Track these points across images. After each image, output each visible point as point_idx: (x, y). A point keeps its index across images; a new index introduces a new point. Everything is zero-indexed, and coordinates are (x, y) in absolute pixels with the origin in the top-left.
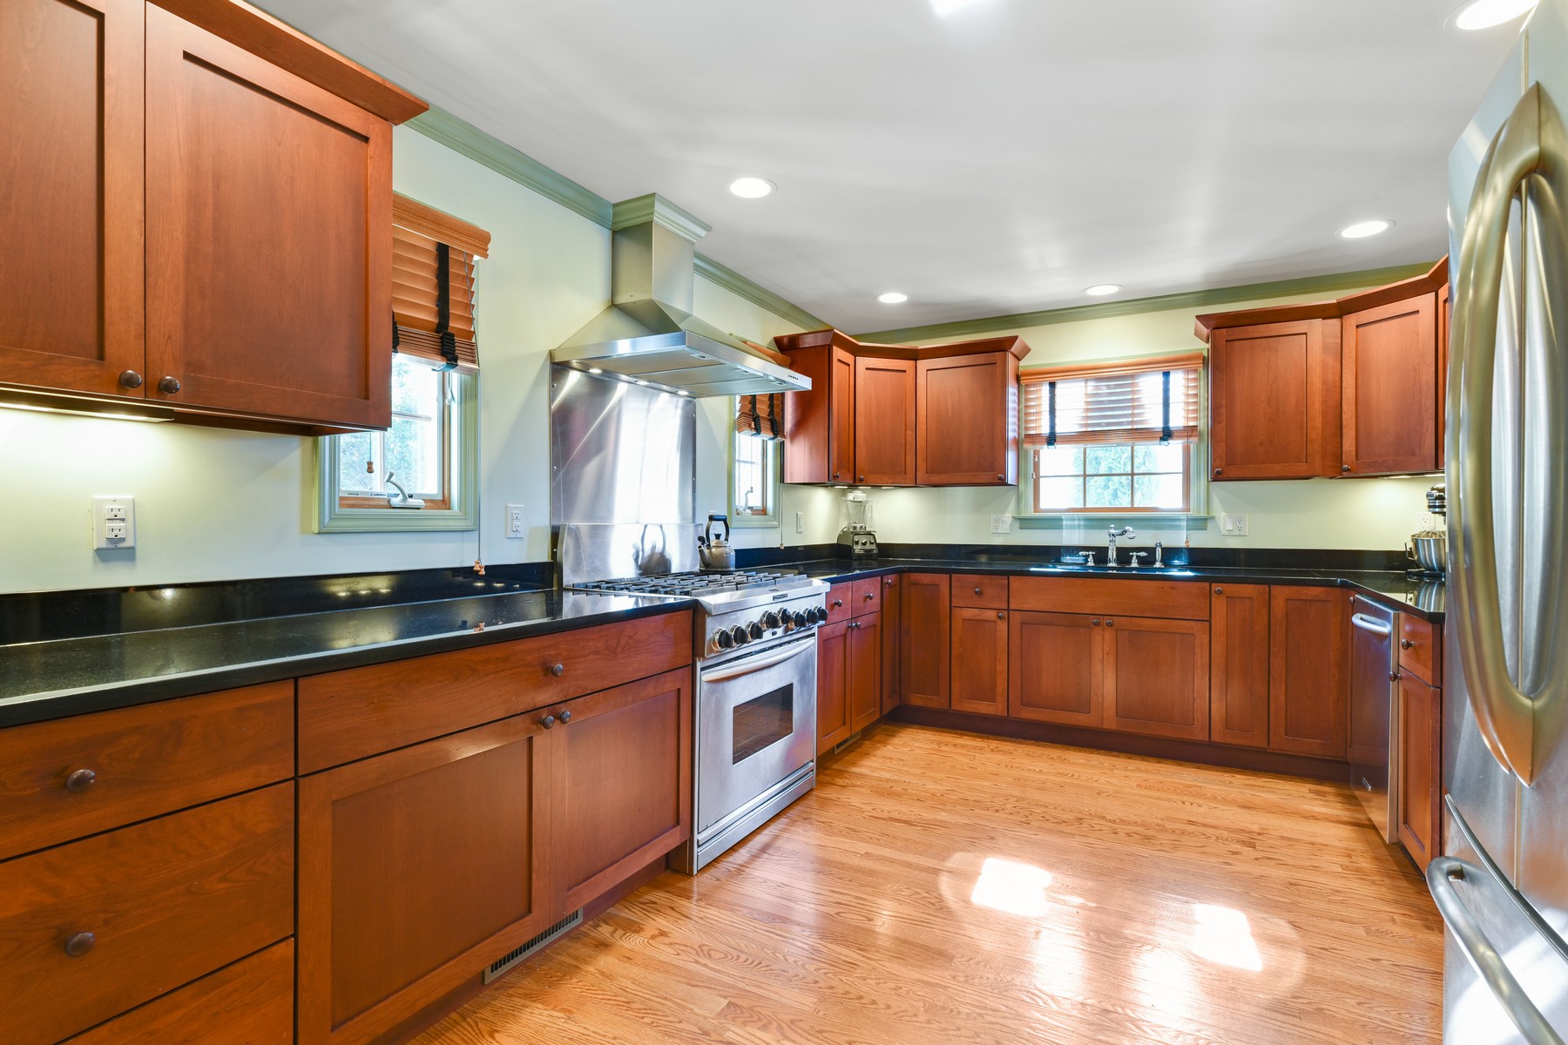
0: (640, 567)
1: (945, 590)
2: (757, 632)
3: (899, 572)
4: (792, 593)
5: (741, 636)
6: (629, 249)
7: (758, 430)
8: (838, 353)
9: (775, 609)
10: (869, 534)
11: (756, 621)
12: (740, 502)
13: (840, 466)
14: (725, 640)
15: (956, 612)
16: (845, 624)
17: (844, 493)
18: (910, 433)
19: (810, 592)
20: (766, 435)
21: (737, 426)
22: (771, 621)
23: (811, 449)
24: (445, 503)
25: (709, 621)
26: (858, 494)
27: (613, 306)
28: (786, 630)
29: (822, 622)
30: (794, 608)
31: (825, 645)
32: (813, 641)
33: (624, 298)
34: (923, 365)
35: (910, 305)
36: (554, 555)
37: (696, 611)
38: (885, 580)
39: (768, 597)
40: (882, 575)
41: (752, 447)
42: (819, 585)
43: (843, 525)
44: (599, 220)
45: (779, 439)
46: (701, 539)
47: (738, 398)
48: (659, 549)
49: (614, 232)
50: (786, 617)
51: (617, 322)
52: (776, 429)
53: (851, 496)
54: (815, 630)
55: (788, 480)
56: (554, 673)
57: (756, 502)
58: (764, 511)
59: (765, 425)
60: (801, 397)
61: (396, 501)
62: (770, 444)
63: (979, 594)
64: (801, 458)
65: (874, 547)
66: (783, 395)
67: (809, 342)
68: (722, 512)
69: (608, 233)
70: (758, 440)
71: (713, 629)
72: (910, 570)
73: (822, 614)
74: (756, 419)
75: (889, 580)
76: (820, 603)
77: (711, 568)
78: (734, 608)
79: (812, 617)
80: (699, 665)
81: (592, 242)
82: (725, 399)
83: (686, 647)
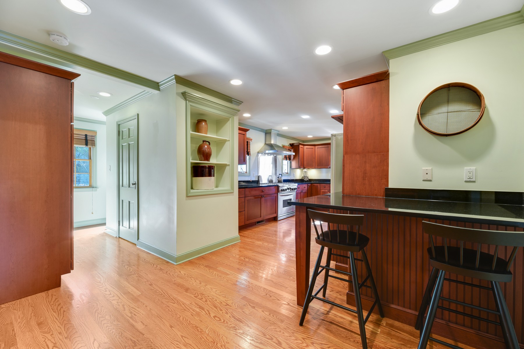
0: (269, 181)
1: (319, 187)
2: (286, 190)
3: (311, 184)
4: (291, 185)
5: (284, 190)
6: (267, 135)
7: (287, 160)
8: (301, 146)
9: (289, 187)
10: (307, 177)
11: (286, 188)
12: (284, 172)
13: (301, 165)
14: (282, 190)
15: (321, 190)
16: (300, 191)
17: (303, 170)
18: (314, 159)
19: (295, 186)
20: (288, 160)
21: (283, 159)
22: (288, 189)
23: (296, 163)
24: (246, 172)
25: (280, 188)
26: (305, 170)
27: (265, 144)
28: (290, 190)
29: (296, 190)
30: (291, 187)
31: (297, 194)
32: (295, 193)
33: (267, 143)
34: (316, 147)
35: (313, 137)
36: (258, 179)
37: (278, 187)
38: (308, 185)
39: (288, 185)
40: (308, 184)
41: (286, 162)
42: (297, 184)
43: (303, 175)
44: (264, 132)
45: (290, 161)
46: (278, 177)
47: (283, 156)
48: (271, 179)
49: (266, 133)
50: (290, 189)
51: (267, 147)
52: (290, 159)
53: (304, 170)
54: (295, 191)
55: (292, 168)
56: (263, 191)
57: (286, 172)
58: (288, 173)
59: (288, 159)
60: (293, 155)
61: (242, 172)
62: (289, 162)
63: (325, 187)
64: (294, 164)
65: (308, 179)
66: (291, 155)
67: (295, 144)
68: (281, 173)
69: (265, 133)
70: (287, 161)
71: (280, 189)
72: (313, 183)
73: (296, 189)
74: (286, 158)
75: (309, 185)
76: (296, 187)
77: (279, 182)
78: (283, 186)
79: (295, 189)
80: (278, 193)
81: (263, 135)
82: (281, 156)
83: (277, 191)
